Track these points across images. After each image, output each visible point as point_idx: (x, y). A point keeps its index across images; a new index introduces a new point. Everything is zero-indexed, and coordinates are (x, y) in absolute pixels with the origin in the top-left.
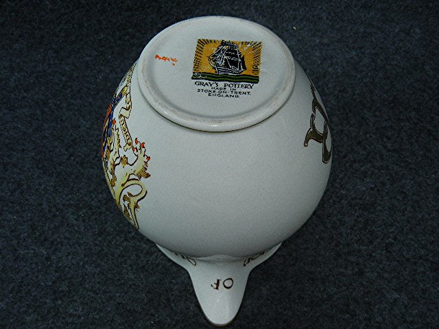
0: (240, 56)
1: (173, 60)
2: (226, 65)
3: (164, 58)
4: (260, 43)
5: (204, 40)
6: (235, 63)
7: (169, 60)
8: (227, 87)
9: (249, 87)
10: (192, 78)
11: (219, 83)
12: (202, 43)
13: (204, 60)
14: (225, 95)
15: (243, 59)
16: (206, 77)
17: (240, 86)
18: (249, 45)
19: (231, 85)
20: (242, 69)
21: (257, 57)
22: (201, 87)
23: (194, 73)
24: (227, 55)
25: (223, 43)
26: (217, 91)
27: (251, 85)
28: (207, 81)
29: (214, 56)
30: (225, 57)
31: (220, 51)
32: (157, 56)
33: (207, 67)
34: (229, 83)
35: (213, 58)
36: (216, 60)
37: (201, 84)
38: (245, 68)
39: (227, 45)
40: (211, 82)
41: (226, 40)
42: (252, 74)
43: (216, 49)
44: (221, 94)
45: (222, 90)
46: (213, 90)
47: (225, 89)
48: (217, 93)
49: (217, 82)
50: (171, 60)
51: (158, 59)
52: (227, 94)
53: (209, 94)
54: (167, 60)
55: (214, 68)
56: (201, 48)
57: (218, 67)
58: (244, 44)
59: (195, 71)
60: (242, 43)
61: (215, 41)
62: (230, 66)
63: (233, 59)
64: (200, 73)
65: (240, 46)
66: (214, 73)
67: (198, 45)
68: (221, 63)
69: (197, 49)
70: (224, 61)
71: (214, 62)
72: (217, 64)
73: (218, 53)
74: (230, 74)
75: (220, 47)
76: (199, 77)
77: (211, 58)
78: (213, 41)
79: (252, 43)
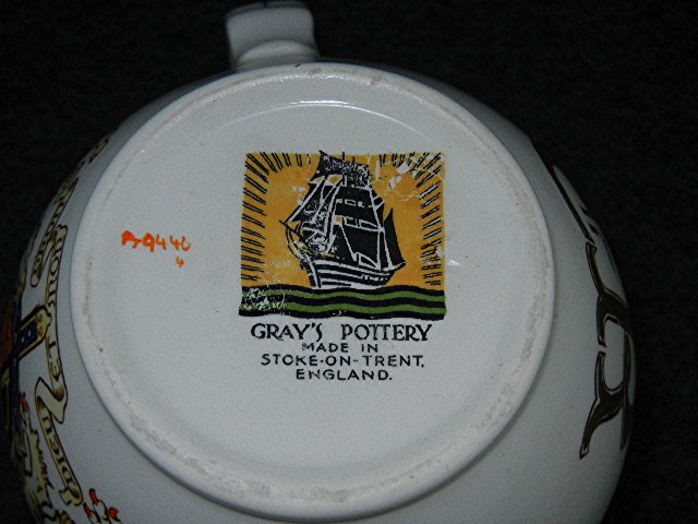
0: (380, 211)
1: (176, 244)
2: (342, 254)
3: (150, 241)
4: (437, 158)
6: (365, 243)
7: (163, 244)
8: (351, 339)
9: (418, 335)
10: (243, 313)
11: (325, 323)
12: (262, 167)
13: (274, 235)
14: (345, 370)
15: (389, 224)
16: (283, 304)
17: (390, 331)
18: (404, 168)
19: (362, 332)
20: (391, 267)
21: (432, 213)
22: (271, 345)
23: (245, 289)
24: (340, 210)
25: (326, 165)
26: (321, 355)
27: (424, 324)
28: (289, 320)
29: (301, 217)
30: (337, 220)
31: (316, 196)
32: (127, 236)
33: (284, 267)
34: (354, 322)
35: (300, 227)
36: (308, 234)
37: (270, 332)
38: (398, 259)
39: (338, 171)
40: (302, 323)
41: (334, 151)
42: (422, 284)
43: (304, 189)
44: (335, 368)
45: (338, 354)
46: (309, 352)
47: (344, 346)
48: (323, 367)
49: (317, 321)
50: (169, 245)
51: (130, 243)
52: (353, 366)
53: (299, 372)
54: (158, 247)
55: (304, 265)
56: (259, 187)
57: (318, 262)
58: (388, 162)
59: (249, 283)
60: (383, 159)
61: (299, 157)
62: (354, 256)
63: (361, 224)
64: (263, 288)
65: (377, 173)
66: (307, 285)
67: (248, 179)
68: (325, 245)
69: (247, 192)
70: (333, 238)
71: (302, 240)
72: (313, 251)
73: (311, 205)
74: (354, 285)
75: (318, 182)
76: (262, 305)
77: (293, 225)
78: (293, 160)
79: (415, 160)
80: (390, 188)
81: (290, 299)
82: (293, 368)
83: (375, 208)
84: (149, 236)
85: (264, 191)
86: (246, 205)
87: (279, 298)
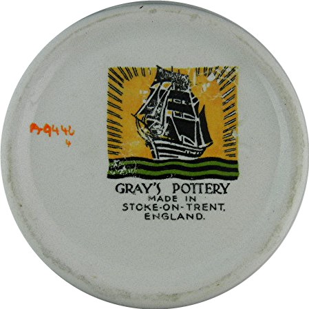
0: (197, 108)
1: (65, 131)
2: (172, 136)
3: (48, 129)
4: (233, 70)
5: (120, 69)
6: (187, 128)
7: (57, 131)
8: (179, 193)
9: (221, 190)
10: (110, 176)
12: (119, 77)
13: (128, 124)
14: (176, 214)
15: (202, 116)
17: (203, 188)
18: (212, 77)
19: (186, 188)
20: (204, 145)
21: (230, 109)
22: (129, 198)
23: (111, 161)
24: (171, 106)
25: (161, 75)
26: (160, 204)
28: (139, 181)
29: (146, 111)
30: (169, 113)
31: (155, 97)
32: (33, 127)
33: (135, 145)
34: (180, 182)
35: (145, 118)
36: (150, 123)
37: (127, 189)
38: (208, 139)
39: (169, 80)
40: (148, 182)
42: (223, 155)
43: (147, 92)
44: (169, 212)
45: (171, 203)
46: (153, 202)
47: (174, 197)
48: (162, 211)
49: (157, 181)
50: (61, 132)
51: (35, 131)
52: (181, 211)
53: (146, 215)
54: (54, 134)
55: (148, 144)
56: (118, 91)
57: (157, 142)
58: (202, 73)
59: (113, 157)
60: (198, 70)
61: (143, 70)
62: (180, 138)
63: (184, 116)
64: (122, 159)
65: (194, 81)
66: (150, 157)
67: (111, 86)
68: (162, 130)
69: (110, 95)
70: (166, 125)
71: (146, 127)
72: (153, 134)
73: (152, 103)
74: (181, 157)
75: (155, 87)
76: (122, 171)
77: (140, 117)
78: (139, 72)
79: (219, 72)
80: (203, 91)
81: (140, 167)
82: (143, 212)
83: (193, 105)
84: (47, 126)
85: (121, 94)
86: (109, 103)
87: (132, 166)
